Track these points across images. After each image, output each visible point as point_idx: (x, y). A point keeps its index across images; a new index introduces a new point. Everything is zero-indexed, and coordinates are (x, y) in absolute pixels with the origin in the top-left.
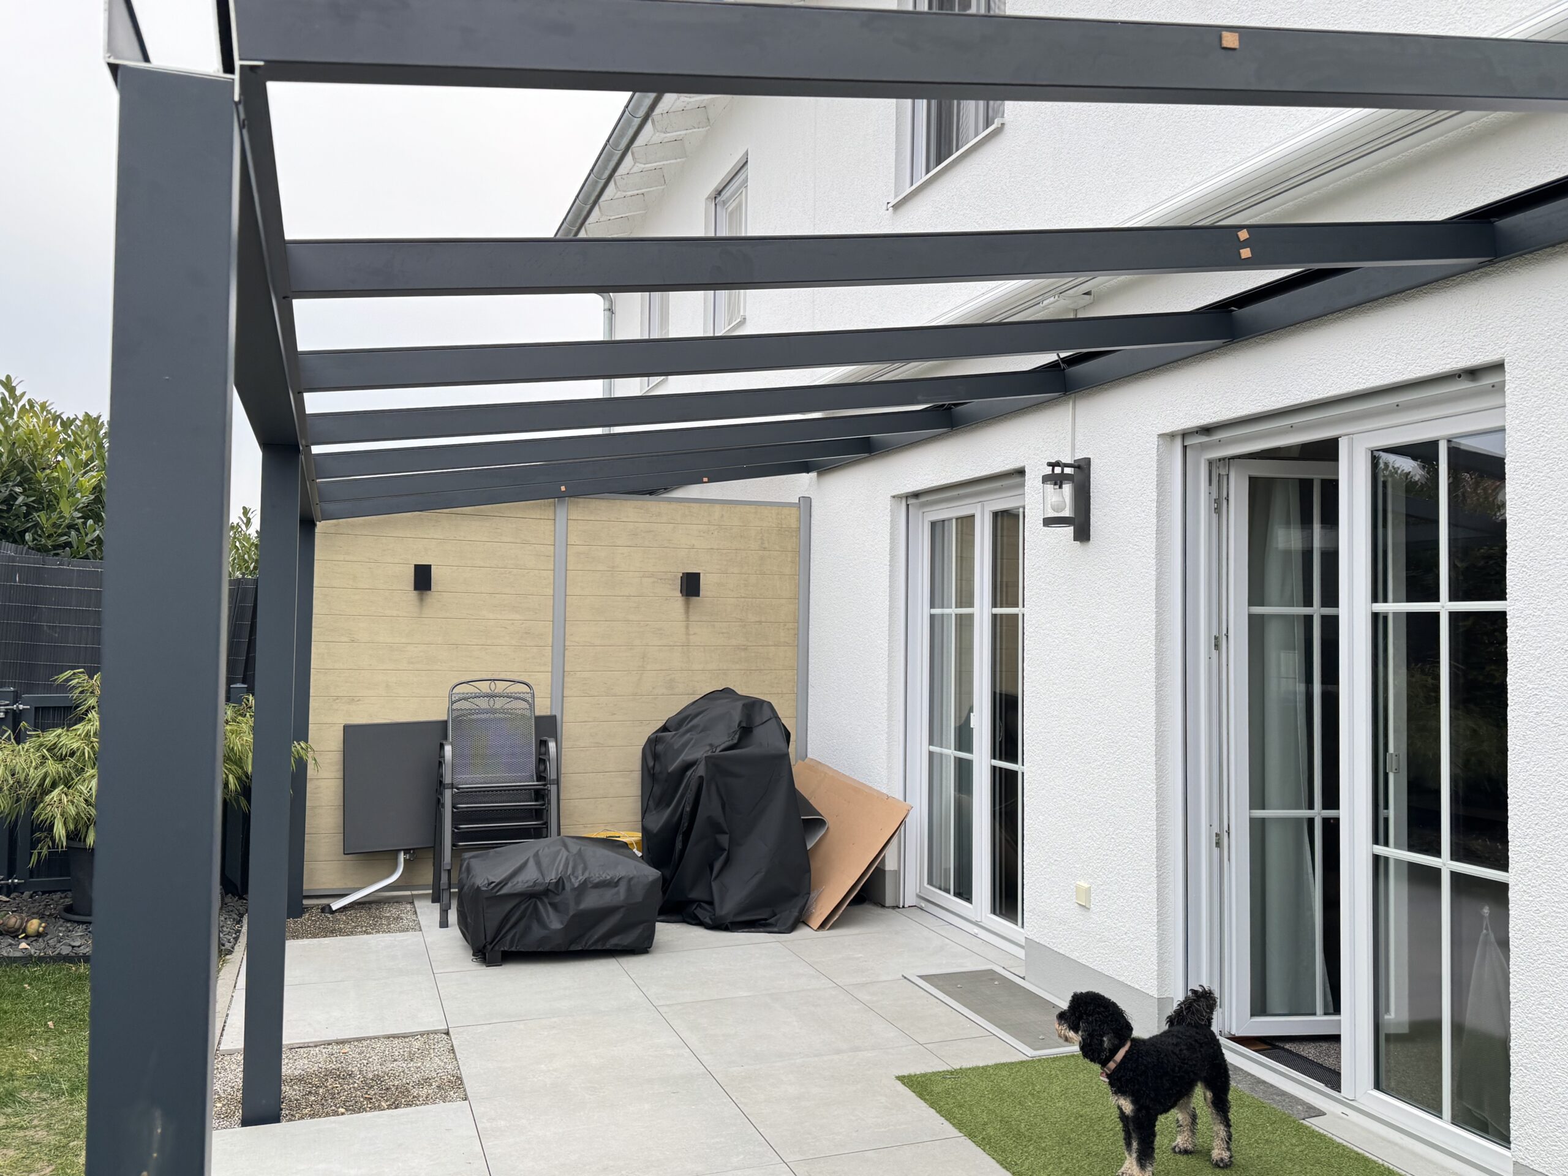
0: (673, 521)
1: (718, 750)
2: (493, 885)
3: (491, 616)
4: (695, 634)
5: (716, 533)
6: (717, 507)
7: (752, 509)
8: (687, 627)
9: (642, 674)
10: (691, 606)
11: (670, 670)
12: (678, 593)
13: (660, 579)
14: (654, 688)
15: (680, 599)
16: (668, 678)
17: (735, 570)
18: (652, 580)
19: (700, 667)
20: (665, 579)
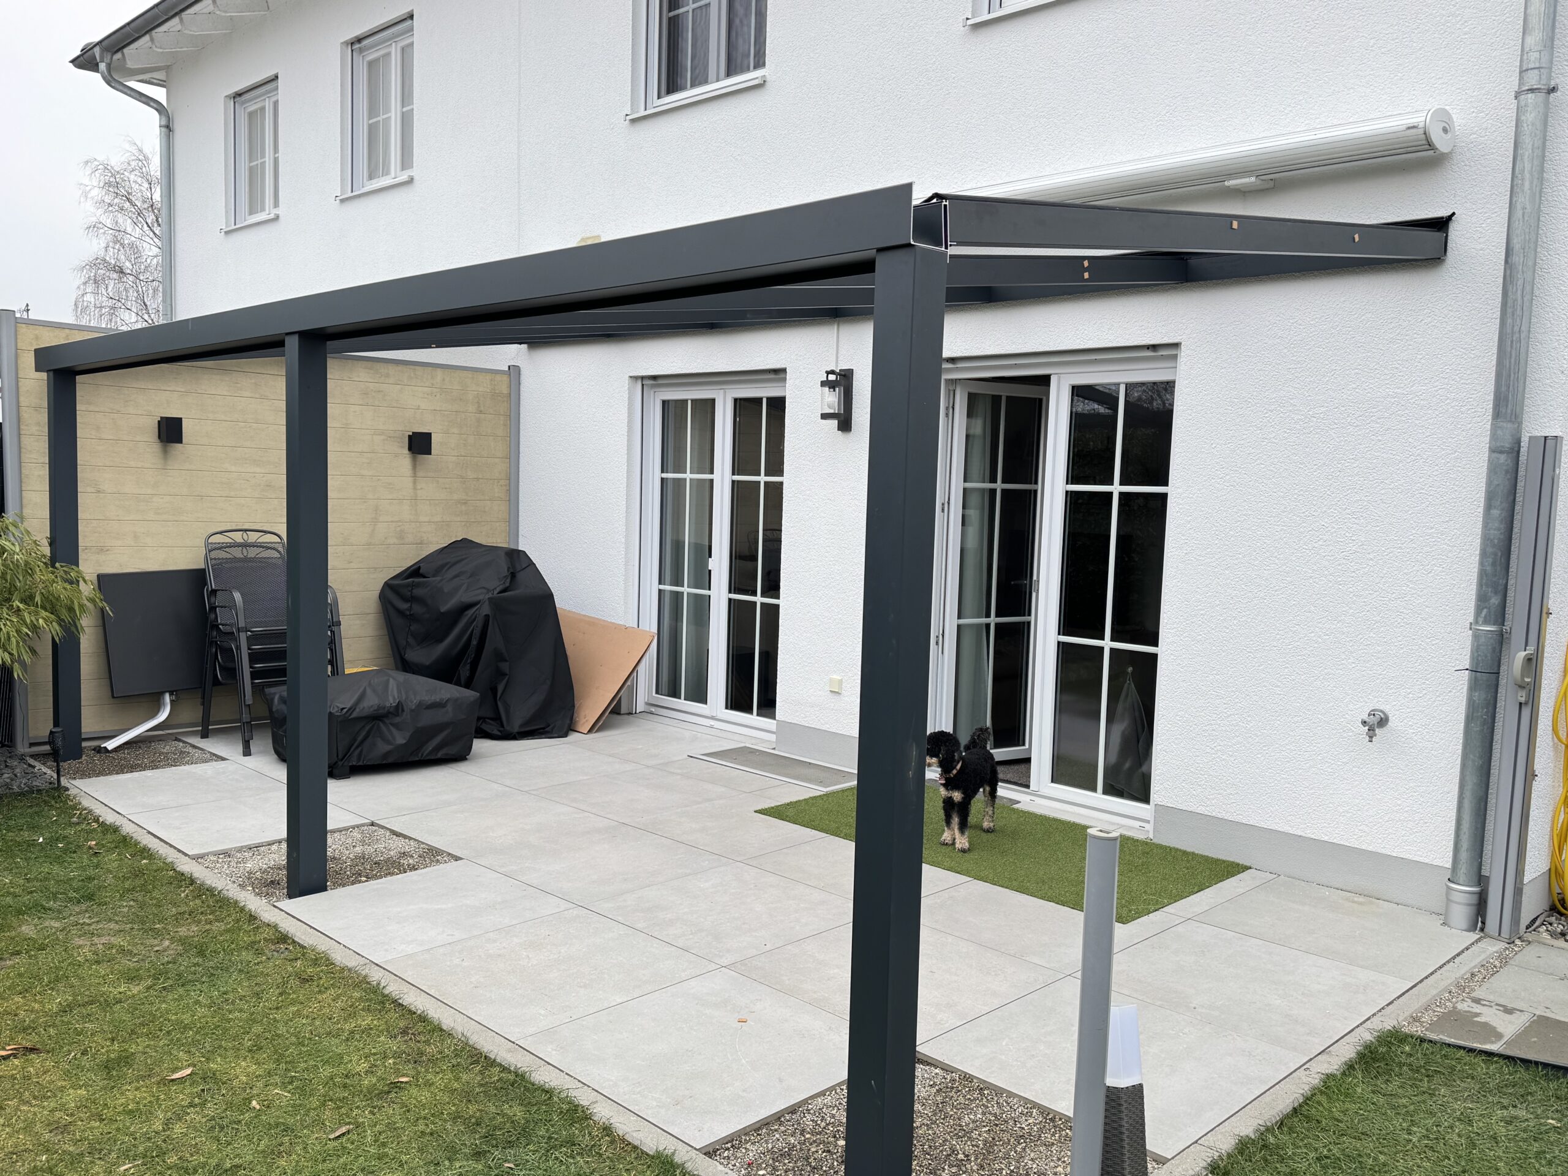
0: (399, 382)
1: (496, 592)
2: (345, 710)
3: (233, 469)
4: (421, 489)
5: (438, 395)
6: (439, 372)
7: (469, 374)
8: (415, 482)
9: (375, 525)
10: (418, 463)
11: (399, 521)
12: (406, 451)
13: (390, 437)
14: (386, 538)
15: (408, 456)
16: (398, 529)
17: (456, 431)
18: (382, 437)
19: (427, 519)
20: (394, 437)
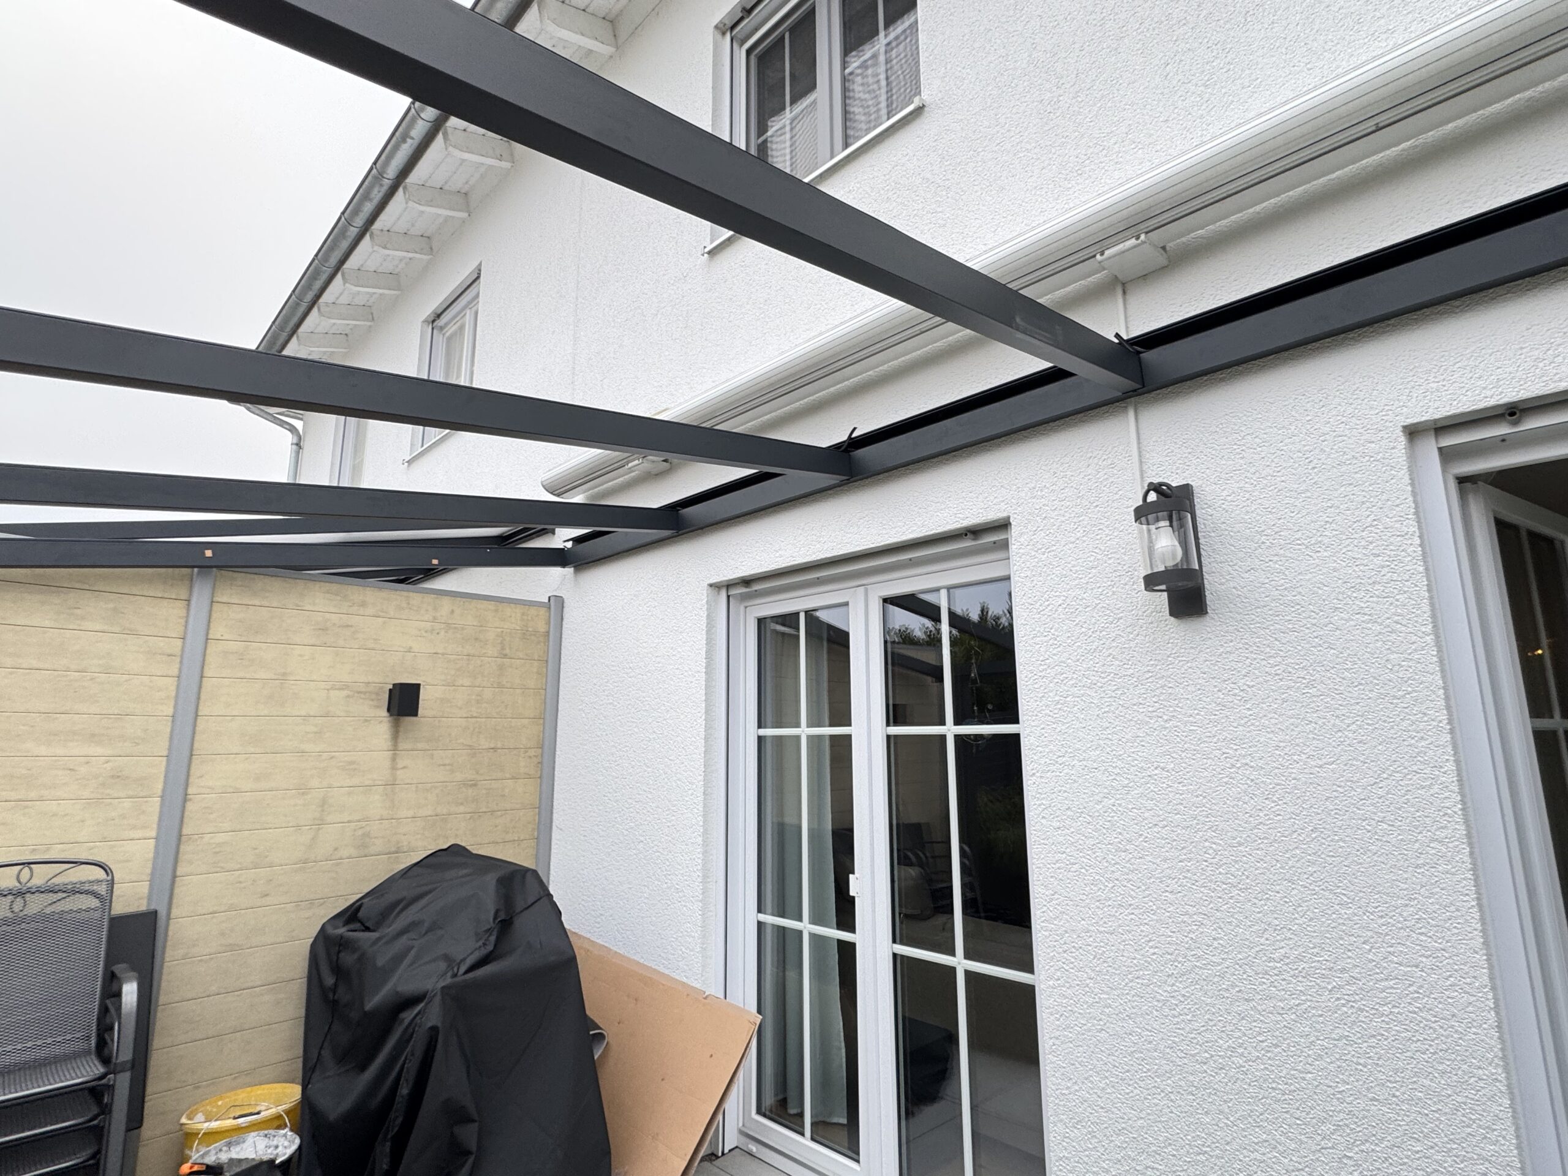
0: (381, 614)
4: (404, 767)
5: (442, 633)
7: (491, 605)
8: (394, 759)
10: (401, 729)
11: (362, 820)
12: (385, 713)
13: (359, 692)
14: (336, 849)
15: (386, 720)
16: (360, 832)
17: (467, 682)
18: (346, 693)
19: (410, 813)
20: (365, 693)
